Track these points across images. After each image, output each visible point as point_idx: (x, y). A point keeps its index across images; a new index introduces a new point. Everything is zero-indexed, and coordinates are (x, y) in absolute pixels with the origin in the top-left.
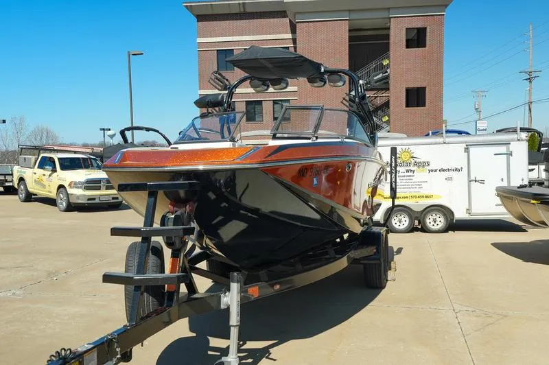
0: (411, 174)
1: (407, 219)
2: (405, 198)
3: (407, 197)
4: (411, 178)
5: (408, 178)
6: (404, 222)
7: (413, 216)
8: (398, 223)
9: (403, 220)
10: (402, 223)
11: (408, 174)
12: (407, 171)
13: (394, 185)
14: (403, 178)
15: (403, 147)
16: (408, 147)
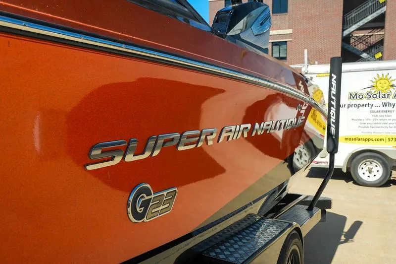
0: (390, 108)
1: (380, 169)
2: (378, 140)
3: (382, 140)
4: (389, 114)
5: (384, 114)
6: (375, 173)
7: (390, 165)
8: (367, 174)
9: (375, 169)
10: (373, 174)
11: (385, 108)
12: (384, 105)
13: (333, 130)
14: (378, 114)
15: (380, 73)
16: (387, 72)
